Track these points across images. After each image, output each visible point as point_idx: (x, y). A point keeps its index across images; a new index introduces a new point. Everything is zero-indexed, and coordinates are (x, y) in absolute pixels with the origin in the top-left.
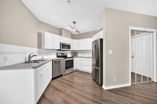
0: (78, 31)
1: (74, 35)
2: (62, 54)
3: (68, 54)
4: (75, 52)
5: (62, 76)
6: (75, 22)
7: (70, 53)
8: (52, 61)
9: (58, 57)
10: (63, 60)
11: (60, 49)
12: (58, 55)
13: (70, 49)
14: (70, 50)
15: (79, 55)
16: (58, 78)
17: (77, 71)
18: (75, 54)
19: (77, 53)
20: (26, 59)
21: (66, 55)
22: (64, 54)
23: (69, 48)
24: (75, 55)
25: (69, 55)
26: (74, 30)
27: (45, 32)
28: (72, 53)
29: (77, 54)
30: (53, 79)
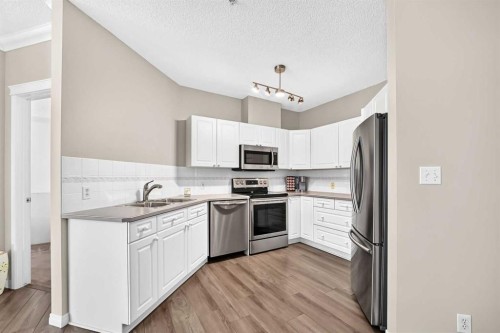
0: (297, 99)
1: (298, 114)
2: (248, 183)
3: (270, 182)
4: (301, 174)
5: (242, 254)
6: (283, 67)
7: (282, 181)
8: (206, 204)
9: (235, 191)
10: (250, 203)
11: (238, 166)
12: (236, 186)
13: (276, 163)
14: (274, 167)
15: (313, 187)
16: (227, 262)
18: (298, 182)
19: (306, 178)
20: (138, 194)
21: (263, 186)
22: (256, 182)
23: (270, 163)
24: (297, 187)
25: (276, 187)
26: (280, 96)
27: (193, 117)
28: (287, 179)
29: (306, 184)
30: (211, 260)
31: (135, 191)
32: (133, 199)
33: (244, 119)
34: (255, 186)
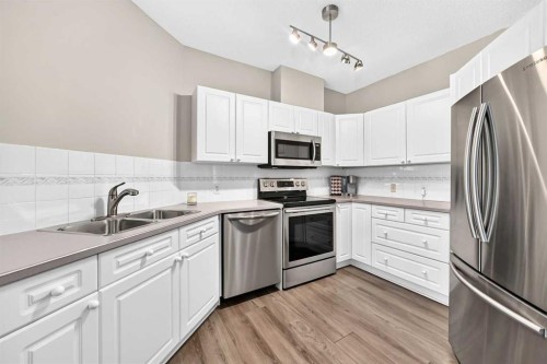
0: (353, 62)
1: (345, 95)
2: (281, 184)
3: (308, 182)
4: (347, 173)
5: (273, 289)
6: (334, 7)
7: (324, 181)
9: (262, 196)
10: (284, 214)
11: (266, 162)
12: (263, 189)
13: (318, 158)
14: (316, 163)
15: (365, 190)
17: (351, 268)
18: (346, 183)
19: (356, 178)
20: (99, 204)
21: (300, 188)
22: (291, 184)
23: (311, 158)
24: (344, 190)
25: (317, 190)
26: (331, 52)
28: (331, 179)
29: (356, 185)
30: (225, 302)
31: (93, 200)
32: (87, 213)
33: (275, 97)
34: (290, 189)
